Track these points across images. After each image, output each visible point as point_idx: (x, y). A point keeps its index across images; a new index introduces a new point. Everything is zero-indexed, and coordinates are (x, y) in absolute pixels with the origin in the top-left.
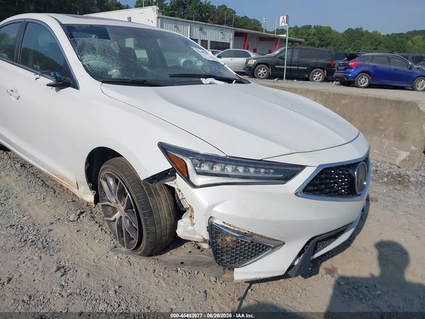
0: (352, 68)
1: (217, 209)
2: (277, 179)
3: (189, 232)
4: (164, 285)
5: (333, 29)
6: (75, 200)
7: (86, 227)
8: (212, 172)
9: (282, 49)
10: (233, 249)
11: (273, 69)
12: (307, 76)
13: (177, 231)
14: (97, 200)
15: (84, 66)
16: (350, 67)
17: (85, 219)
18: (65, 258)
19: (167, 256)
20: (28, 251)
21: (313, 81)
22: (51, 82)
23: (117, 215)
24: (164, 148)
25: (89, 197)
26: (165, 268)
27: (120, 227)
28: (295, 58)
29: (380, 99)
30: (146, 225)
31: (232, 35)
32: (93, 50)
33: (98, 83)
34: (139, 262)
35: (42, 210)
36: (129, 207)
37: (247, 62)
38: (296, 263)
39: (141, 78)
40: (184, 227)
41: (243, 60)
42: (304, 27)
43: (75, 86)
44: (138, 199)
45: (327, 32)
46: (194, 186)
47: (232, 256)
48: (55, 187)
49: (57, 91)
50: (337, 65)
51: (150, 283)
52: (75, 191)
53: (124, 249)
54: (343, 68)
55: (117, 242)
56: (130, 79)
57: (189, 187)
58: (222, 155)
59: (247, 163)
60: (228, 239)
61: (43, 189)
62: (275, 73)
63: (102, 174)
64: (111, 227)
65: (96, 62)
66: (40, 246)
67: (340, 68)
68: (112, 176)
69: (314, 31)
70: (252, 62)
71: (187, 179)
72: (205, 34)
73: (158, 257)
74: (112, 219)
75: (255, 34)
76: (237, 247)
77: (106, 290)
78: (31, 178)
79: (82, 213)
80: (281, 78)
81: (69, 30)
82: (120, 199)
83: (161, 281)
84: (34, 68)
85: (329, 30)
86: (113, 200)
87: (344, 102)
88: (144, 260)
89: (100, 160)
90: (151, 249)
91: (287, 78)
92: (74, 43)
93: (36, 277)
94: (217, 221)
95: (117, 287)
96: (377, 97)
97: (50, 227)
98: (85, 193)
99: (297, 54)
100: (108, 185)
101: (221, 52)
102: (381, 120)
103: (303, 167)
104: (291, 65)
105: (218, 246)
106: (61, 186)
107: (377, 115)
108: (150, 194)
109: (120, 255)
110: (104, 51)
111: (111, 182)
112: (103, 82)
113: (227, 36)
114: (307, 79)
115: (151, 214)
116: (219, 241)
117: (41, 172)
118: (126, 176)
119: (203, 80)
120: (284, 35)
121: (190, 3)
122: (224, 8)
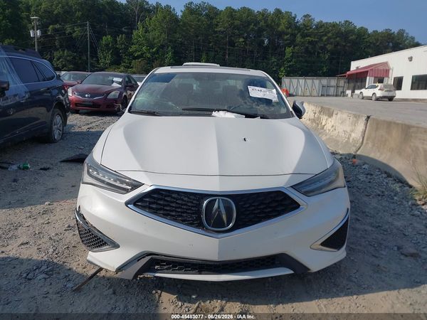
103: (141, 184)
119: (214, 113)
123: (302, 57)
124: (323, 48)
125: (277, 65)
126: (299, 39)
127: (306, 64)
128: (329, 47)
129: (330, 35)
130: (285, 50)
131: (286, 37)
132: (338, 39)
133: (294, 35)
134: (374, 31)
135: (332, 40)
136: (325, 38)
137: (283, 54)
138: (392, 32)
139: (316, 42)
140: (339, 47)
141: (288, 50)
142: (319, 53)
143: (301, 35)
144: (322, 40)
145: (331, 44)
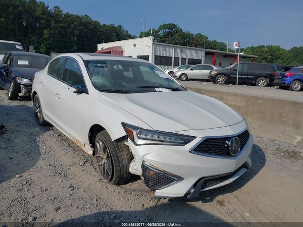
1: (146, 157)
2: (180, 143)
3: (135, 169)
4: (122, 199)
5: (281, 47)
6: (84, 154)
7: (88, 169)
8: (146, 137)
9: (235, 64)
10: (154, 178)
11: (229, 77)
12: (254, 82)
13: (130, 170)
14: (94, 154)
15: (92, 82)
16: (286, 77)
17: (88, 164)
18: (74, 183)
19: (128, 186)
20: (57, 178)
21: (259, 86)
22: (75, 90)
23: (103, 162)
24: (124, 125)
25: (90, 152)
26: (125, 192)
27: (104, 168)
28: (245, 70)
29: (282, 101)
30: (115, 166)
31: (203, 54)
32: (98, 74)
33: (97, 92)
34: (112, 188)
35: (66, 158)
36: (108, 157)
37: (210, 73)
38: (192, 191)
39: (120, 89)
40: (133, 167)
41: (208, 71)
42: (259, 47)
43: (87, 93)
44: (112, 152)
45: (277, 50)
46: (136, 144)
47: (154, 183)
48: (75, 148)
49: (78, 95)
50: (277, 75)
51: (115, 198)
52: (83, 148)
53: (105, 181)
54: (281, 77)
55: (102, 177)
56: (115, 89)
57: (134, 145)
58: (151, 129)
59: (159, 133)
60: (152, 173)
61: (68, 148)
62: (230, 80)
63: (97, 139)
64: (100, 168)
65: (99, 80)
66: (63, 176)
67: (278, 77)
68: (101, 140)
69: (266, 49)
70: (214, 73)
71: (133, 141)
72: (184, 53)
73: (123, 186)
74: (100, 164)
75: (221, 53)
76: (156, 178)
77: (92, 199)
78: (63, 142)
79: (86, 161)
80: (235, 83)
81: (87, 63)
82: (105, 152)
83: (121, 197)
84: (68, 82)
85: (278, 48)
86: (101, 153)
87: (259, 102)
88: (115, 187)
89: (96, 131)
90: (118, 180)
91: (239, 84)
92: (88, 70)
93: (59, 190)
94: (147, 163)
95: (97, 198)
96: (281, 99)
97: (69, 167)
98: (88, 150)
99: (246, 67)
100: (99, 145)
101: (194, 66)
102: (284, 114)
103: (195, 137)
104: (241, 75)
105: (147, 176)
106: (78, 147)
107: (280, 111)
108: (119, 150)
109: (102, 184)
110: (103, 74)
111: (101, 143)
112: (100, 91)
113: (200, 55)
114: (254, 85)
115: (118, 160)
116: (147, 173)
117: (68, 139)
118: (107, 140)
119: (156, 89)
120: (242, 53)
121: (176, 33)
122: (200, 35)
123: (57, 37)
124: (72, 32)
125: (38, 42)
126: (53, 24)
127: (60, 43)
128: (76, 32)
129: (76, 23)
130: (43, 31)
131: (42, 21)
132: (82, 27)
133: (48, 21)
134: (104, 24)
135: (78, 27)
136: (72, 25)
137: (41, 34)
138: (115, 26)
139: (67, 28)
140: (83, 33)
141: (46, 32)
142: (69, 36)
143: (54, 21)
144: (71, 27)
145: (77, 30)
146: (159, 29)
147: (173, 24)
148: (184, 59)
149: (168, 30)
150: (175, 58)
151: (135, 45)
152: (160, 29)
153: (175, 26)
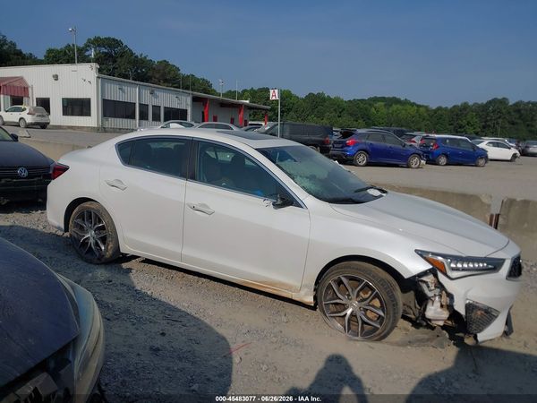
0: (349, 146)
1: (472, 293)
10: (479, 320)
16: (347, 145)
23: (349, 311)
25: (310, 298)
31: (189, 100)
46: (451, 279)
49: (275, 209)
53: (358, 338)
60: (479, 312)
67: (336, 146)
71: (445, 274)
72: (157, 97)
74: (342, 314)
76: (482, 318)
113: (183, 101)
120: (247, 102)
121: (121, 56)
122: (165, 64)
146: (87, 46)
147: (114, 40)
148: (156, 108)
149: (103, 50)
150: (140, 105)
151: (56, 77)
152: (89, 46)
153: (117, 43)
